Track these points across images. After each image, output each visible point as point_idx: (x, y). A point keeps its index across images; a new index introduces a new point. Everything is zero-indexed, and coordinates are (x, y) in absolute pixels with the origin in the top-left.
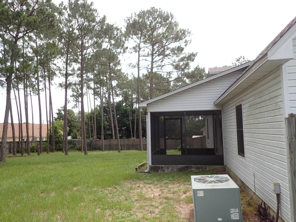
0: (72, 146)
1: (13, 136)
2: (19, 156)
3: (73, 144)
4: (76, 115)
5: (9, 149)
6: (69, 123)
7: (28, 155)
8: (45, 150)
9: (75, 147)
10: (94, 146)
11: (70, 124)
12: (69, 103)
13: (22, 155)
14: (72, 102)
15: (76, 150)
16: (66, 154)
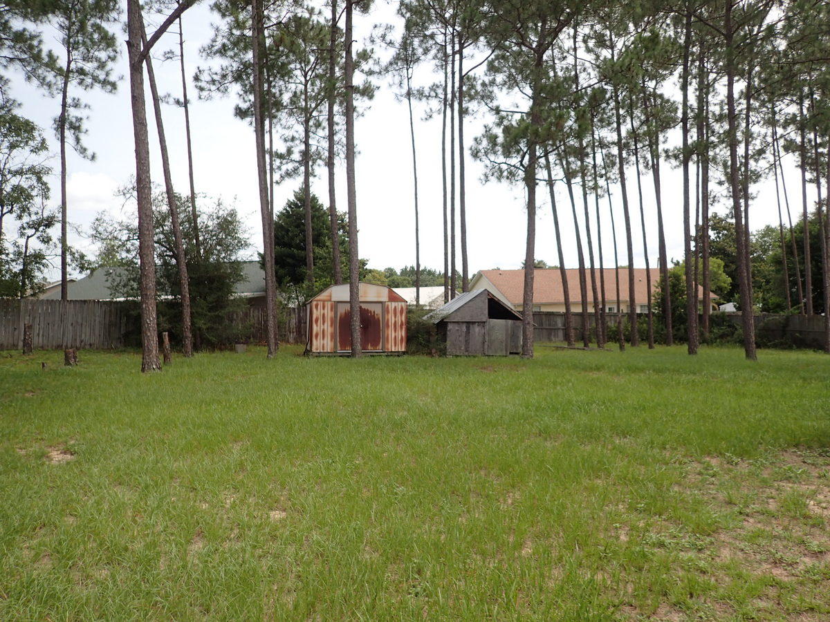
0: (724, 329)
1: (565, 299)
2: (578, 349)
3: (729, 326)
4: (753, 239)
5: (563, 329)
6: (732, 263)
7: (599, 346)
8: (646, 338)
9: (733, 333)
10: (797, 334)
11: (733, 267)
12: (716, 204)
13: (586, 345)
14: (723, 200)
15: (736, 342)
16: (692, 351)
